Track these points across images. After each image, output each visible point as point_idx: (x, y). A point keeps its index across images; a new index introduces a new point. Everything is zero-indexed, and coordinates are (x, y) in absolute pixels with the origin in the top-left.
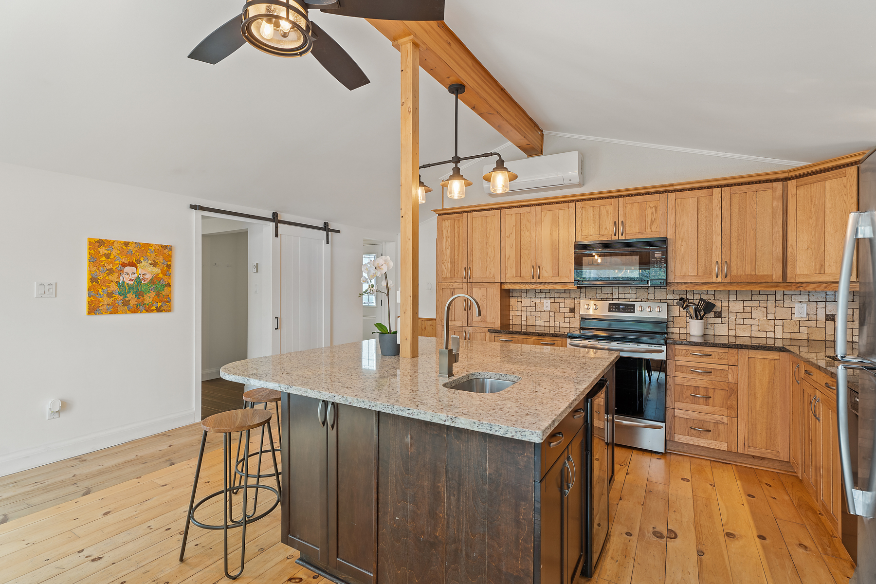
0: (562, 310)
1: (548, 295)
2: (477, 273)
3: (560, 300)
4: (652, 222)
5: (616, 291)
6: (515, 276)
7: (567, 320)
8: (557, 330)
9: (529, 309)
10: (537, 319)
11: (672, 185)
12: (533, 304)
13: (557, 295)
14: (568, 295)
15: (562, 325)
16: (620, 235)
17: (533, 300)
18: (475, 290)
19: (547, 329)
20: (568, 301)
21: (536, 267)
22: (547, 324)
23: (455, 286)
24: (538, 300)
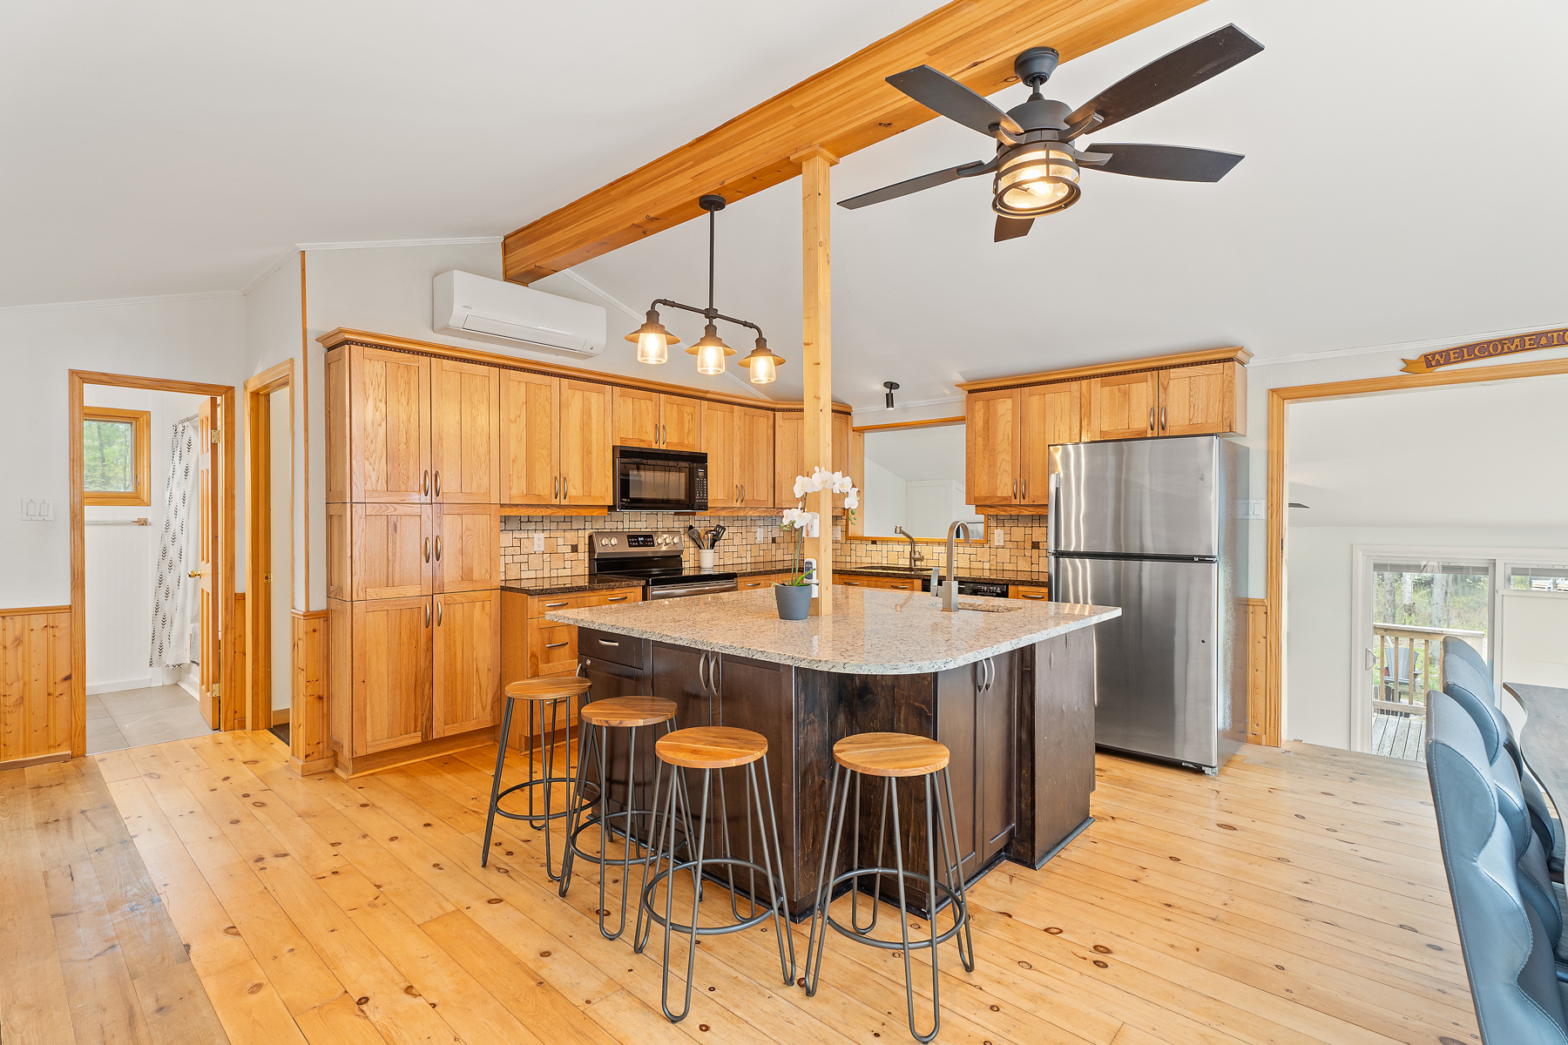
0: (560, 549)
1: (539, 526)
2: (449, 483)
3: (558, 534)
4: (689, 432)
5: (626, 517)
6: (525, 493)
7: (568, 564)
8: (554, 582)
9: (509, 551)
10: (524, 567)
11: (707, 392)
12: (517, 543)
13: (554, 526)
14: (568, 526)
15: (562, 572)
16: (661, 444)
17: (517, 535)
18: (447, 519)
19: (540, 582)
20: (569, 535)
21: (560, 480)
22: (540, 574)
23: (401, 509)
24: (524, 535)
